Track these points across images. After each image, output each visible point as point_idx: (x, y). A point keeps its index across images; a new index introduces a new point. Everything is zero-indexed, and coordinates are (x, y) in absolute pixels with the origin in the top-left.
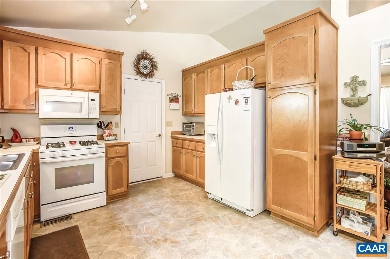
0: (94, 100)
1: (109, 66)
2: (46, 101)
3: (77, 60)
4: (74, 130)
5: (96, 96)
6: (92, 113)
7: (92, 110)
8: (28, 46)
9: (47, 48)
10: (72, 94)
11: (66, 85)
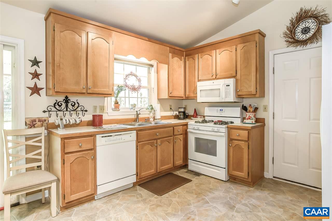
0: (229, 85)
1: (244, 50)
2: (201, 90)
3: (219, 54)
4: (224, 112)
5: (231, 81)
6: (227, 97)
7: (228, 95)
8: (194, 56)
9: (203, 52)
10: (213, 83)
11: (212, 76)
